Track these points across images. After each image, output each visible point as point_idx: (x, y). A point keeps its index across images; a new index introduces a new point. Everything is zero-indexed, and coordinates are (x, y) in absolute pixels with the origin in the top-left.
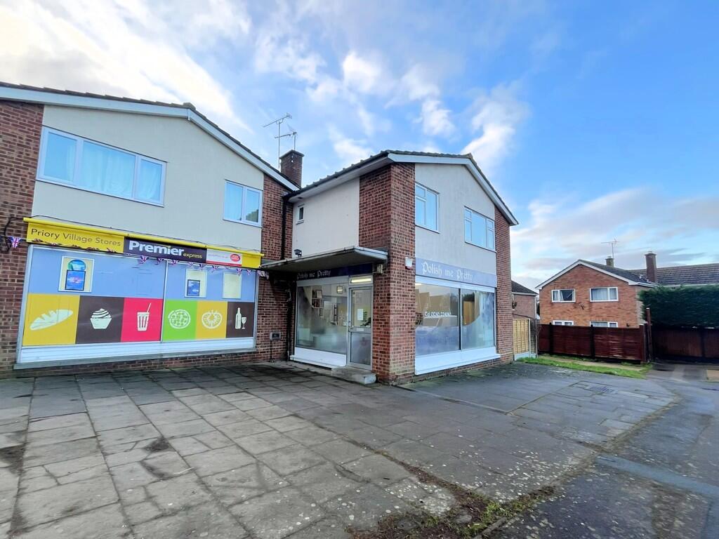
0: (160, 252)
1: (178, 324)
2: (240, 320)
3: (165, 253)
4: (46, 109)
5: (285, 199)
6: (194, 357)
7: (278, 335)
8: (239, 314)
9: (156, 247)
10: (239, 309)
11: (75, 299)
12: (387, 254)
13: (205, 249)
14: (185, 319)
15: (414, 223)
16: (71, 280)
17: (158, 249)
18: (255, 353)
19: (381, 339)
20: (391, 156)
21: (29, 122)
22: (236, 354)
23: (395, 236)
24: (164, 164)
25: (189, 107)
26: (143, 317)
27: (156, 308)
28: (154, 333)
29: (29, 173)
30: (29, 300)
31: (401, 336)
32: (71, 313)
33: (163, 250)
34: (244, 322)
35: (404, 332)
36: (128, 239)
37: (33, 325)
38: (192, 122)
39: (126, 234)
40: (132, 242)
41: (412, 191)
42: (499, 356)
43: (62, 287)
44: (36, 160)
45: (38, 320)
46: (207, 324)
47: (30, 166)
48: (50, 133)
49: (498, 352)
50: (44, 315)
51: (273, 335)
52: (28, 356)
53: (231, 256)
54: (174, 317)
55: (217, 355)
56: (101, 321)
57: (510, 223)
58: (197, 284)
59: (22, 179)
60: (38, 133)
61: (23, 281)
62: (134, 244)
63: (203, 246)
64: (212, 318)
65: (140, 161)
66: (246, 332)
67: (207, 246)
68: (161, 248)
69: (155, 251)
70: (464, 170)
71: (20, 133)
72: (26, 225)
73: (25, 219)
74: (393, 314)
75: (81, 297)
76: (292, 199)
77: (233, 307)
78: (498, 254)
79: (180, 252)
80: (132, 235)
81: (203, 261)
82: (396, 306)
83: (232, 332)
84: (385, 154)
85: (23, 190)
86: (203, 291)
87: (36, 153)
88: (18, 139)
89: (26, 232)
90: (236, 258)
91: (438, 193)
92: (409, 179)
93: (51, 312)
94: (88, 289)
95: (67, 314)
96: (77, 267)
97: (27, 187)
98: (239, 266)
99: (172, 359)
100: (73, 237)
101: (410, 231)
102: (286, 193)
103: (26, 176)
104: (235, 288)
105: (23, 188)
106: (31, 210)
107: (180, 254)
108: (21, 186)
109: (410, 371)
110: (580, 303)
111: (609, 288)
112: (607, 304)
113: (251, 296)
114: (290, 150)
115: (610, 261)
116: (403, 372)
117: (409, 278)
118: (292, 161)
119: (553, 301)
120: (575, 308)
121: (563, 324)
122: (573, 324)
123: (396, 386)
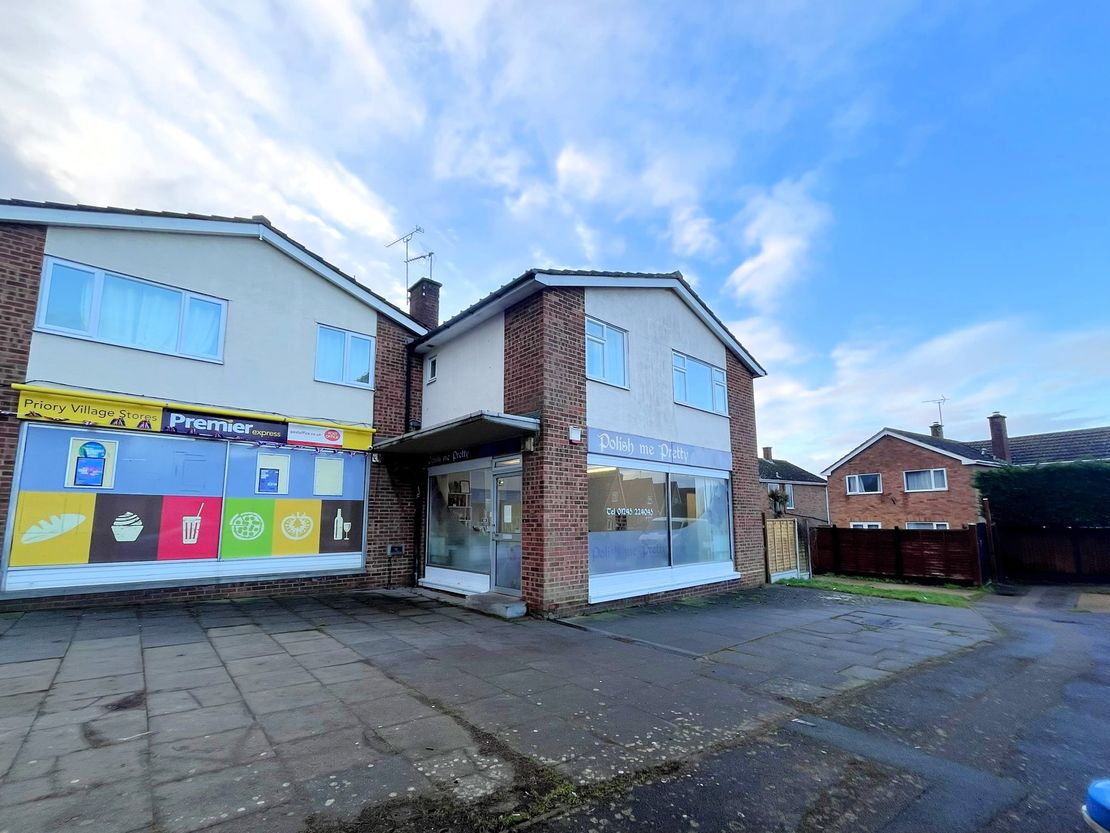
0: (217, 429)
1: (246, 533)
2: (341, 527)
3: (225, 430)
4: (49, 231)
5: (410, 348)
6: (268, 582)
7: (400, 549)
8: (339, 519)
9: (210, 423)
10: (339, 510)
11: (89, 499)
12: (538, 421)
13: (285, 424)
14: (256, 526)
15: (584, 376)
16: (84, 471)
17: (214, 425)
18: (363, 575)
19: (533, 549)
20: (539, 278)
21: (25, 250)
22: (334, 577)
23: (551, 394)
24: (223, 303)
25: (261, 221)
26: (191, 524)
27: (212, 510)
28: (208, 547)
29: (24, 322)
30: (22, 502)
31: (564, 544)
32: (82, 518)
33: (221, 426)
34: (347, 529)
35: (568, 539)
36: (168, 411)
37: (25, 537)
38: (265, 241)
39: (164, 403)
40: (173, 416)
41: (581, 330)
42: (737, 575)
43: (69, 481)
44: (35, 303)
45: (34, 528)
46: (290, 534)
47: (24, 311)
48: (55, 264)
49: (736, 570)
50: (42, 522)
51: (393, 549)
52: (20, 581)
53: (326, 434)
54: (237, 523)
55: (305, 579)
56: (127, 530)
57: (753, 374)
58: (274, 474)
59: (13, 330)
60: (38, 266)
61: (11, 474)
62: (178, 418)
63: (281, 418)
64: (298, 524)
65: (188, 300)
66: (352, 543)
67: (288, 419)
68: (217, 424)
69: (209, 428)
70: (670, 295)
71: (13, 266)
72: (17, 393)
73: (14, 385)
74: (548, 511)
75: (98, 495)
76: (420, 348)
77: (330, 507)
78: (733, 420)
79: (247, 428)
80: (172, 405)
81: (283, 440)
82: (554, 500)
83: (327, 544)
84: (530, 275)
85: (14, 345)
86: (283, 486)
87: (35, 293)
88: (7, 274)
89: (17, 404)
90: (333, 435)
91: (626, 331)
92: (574, 311)
93: (54, 518)
94: (108, 484)
95: (79, 519)
96: (92, 452)
97: (20, 341)
98: (339, 448)
99: (234, 585)
100: (86, 410)
101: (576, 387)
102: (411, 340)
103: (18, 325)
104: (332, 479)
105: (14, 342)
106: (24, 374)
107: (247, 432)
108: (11, 340)
109: (579, 597)
110: (890, 494)
111: (932, 471)
112: (931, 496)
113: (360, 492)
114: (420, 278)
115: (936, 429)
116: (567, 599)
117: (576, 457)
118: (425, 293)
119: (849, 493)
120: (883, 502)
121: (866, 527)
122: (880, 527)
123: (554, 621)
